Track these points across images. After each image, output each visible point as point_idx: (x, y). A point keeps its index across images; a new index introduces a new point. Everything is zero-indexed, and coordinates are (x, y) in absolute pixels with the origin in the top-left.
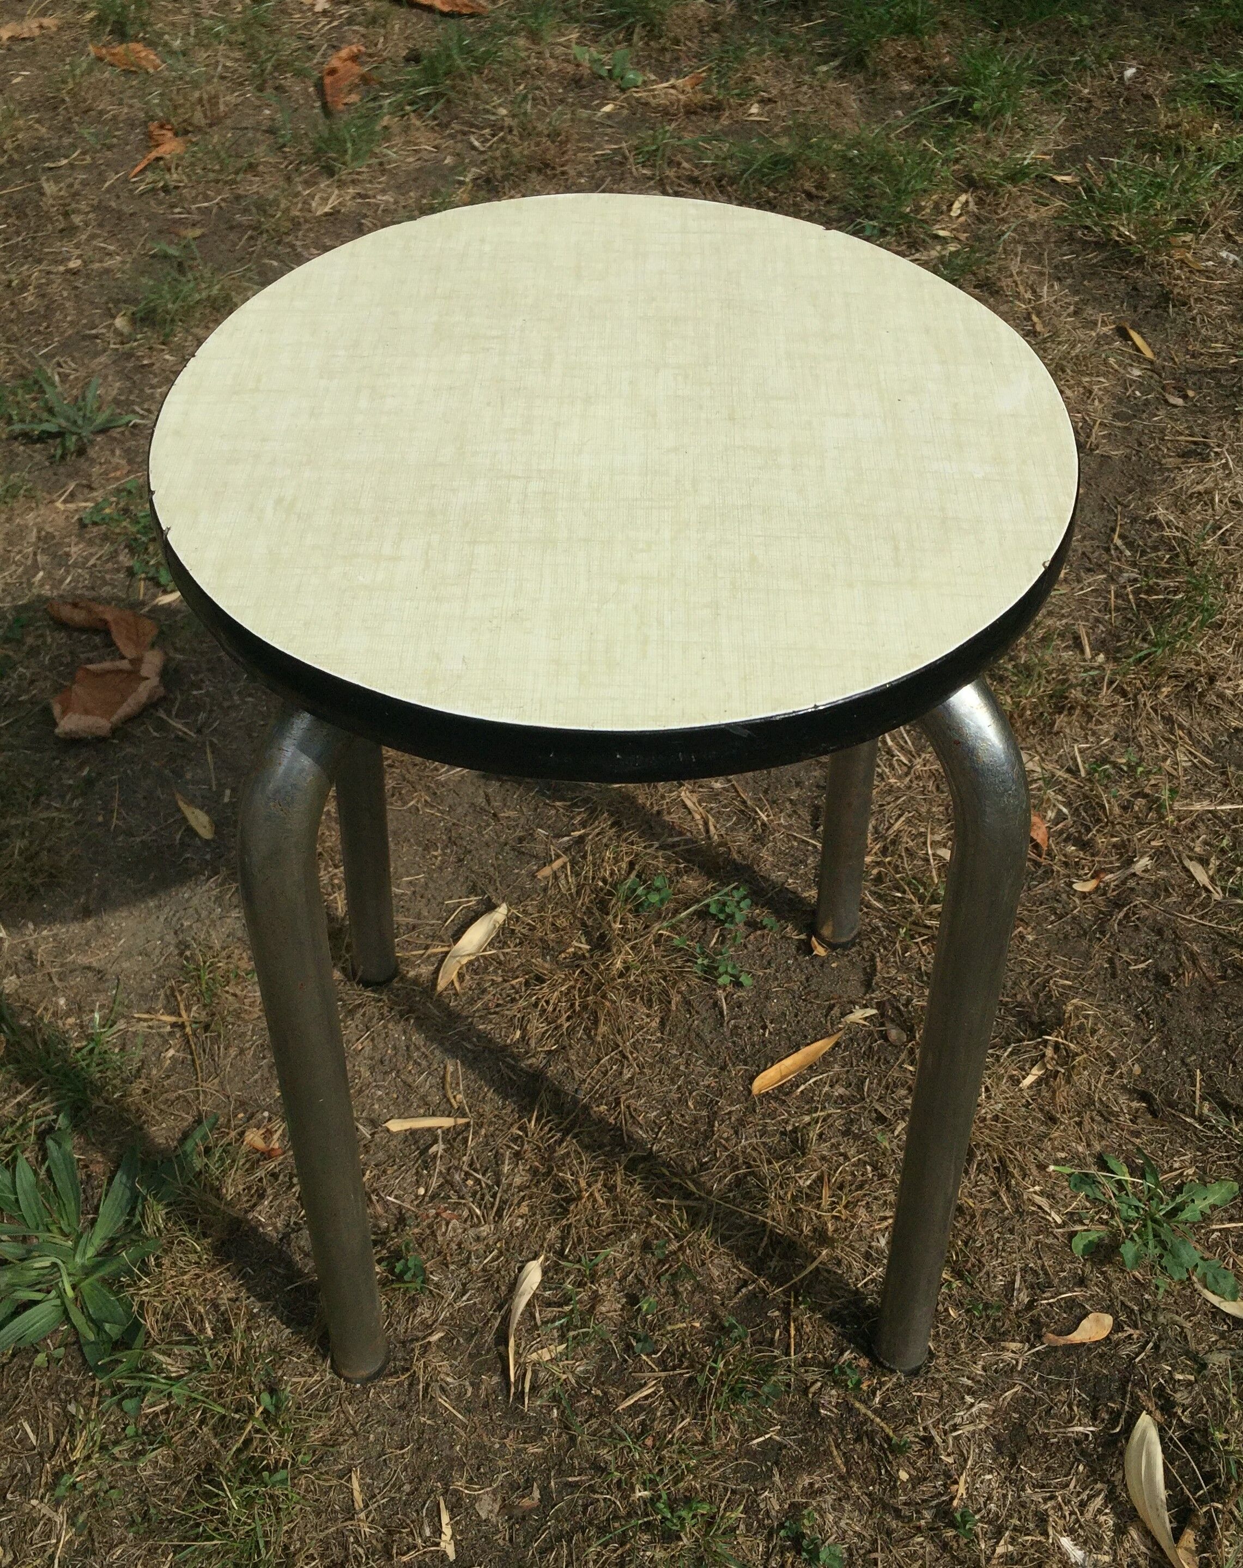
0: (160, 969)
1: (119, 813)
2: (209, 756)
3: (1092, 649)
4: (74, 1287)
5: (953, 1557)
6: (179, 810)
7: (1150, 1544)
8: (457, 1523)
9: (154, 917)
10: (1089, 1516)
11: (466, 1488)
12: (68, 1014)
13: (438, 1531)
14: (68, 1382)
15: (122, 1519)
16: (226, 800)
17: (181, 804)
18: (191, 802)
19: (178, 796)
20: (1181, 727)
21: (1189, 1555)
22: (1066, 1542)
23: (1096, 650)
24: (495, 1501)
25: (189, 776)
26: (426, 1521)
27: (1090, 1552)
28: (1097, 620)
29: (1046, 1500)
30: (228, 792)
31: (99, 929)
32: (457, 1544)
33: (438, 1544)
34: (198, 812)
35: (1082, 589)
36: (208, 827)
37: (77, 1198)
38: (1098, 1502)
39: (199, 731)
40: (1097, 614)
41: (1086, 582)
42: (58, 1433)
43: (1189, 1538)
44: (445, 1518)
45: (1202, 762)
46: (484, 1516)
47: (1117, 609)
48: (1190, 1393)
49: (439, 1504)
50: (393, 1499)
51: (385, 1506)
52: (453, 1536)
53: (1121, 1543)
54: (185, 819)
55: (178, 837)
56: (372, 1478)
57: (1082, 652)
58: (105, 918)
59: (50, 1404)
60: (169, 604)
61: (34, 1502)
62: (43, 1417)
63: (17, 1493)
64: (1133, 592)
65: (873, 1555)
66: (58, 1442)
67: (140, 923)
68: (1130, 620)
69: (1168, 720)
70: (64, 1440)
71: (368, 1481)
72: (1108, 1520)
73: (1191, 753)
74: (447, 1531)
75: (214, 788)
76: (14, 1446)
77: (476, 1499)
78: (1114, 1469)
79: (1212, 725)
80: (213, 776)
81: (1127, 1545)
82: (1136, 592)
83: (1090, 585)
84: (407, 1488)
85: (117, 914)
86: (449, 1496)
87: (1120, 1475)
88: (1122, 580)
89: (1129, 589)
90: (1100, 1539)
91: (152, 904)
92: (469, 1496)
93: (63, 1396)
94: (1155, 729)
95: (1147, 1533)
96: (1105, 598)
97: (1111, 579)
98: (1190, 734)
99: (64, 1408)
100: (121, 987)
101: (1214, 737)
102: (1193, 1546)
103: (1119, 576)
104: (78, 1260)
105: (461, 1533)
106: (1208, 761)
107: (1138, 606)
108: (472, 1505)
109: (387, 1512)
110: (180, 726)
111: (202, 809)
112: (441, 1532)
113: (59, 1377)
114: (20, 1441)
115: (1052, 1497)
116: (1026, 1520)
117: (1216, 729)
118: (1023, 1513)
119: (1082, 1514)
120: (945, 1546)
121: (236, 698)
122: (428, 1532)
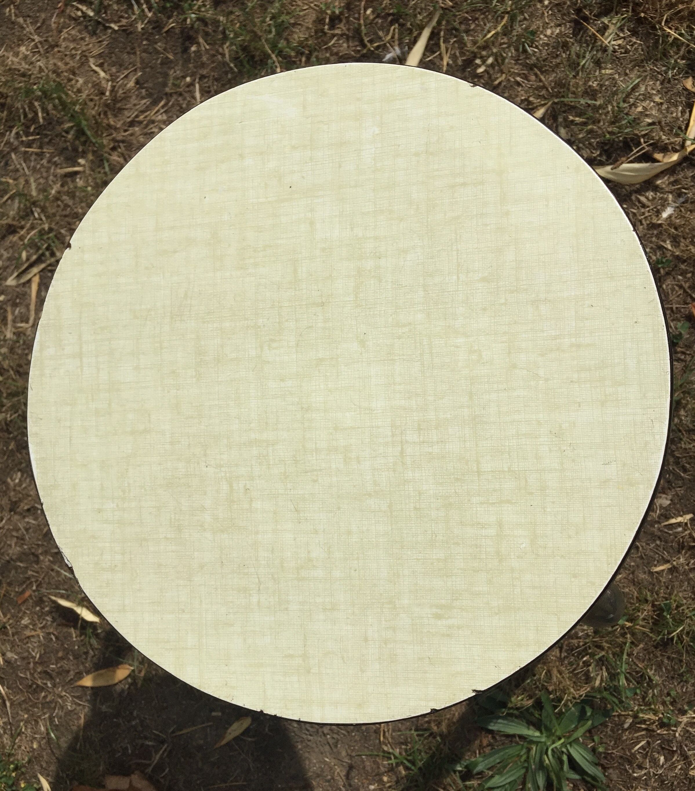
0: (348, 732)
1: (232, 782)
2: (184, 731)
3: (74, 166)
4: (560, 739)
5: (673, 270)
6: (228, 744)
7: (662, 175)
8: (674, 514)
9: (309, 743)
10: (649, 204)
11: (656, 512)
12: (380, 781)
13: (679, 524)
14: (612, 730)
15: (682, 687)
16: (220, 714)
17: (224, 742)
18: (222, 737)
19: (217, 746)
20: (137, 116)
21: (667, 156)
22: (665, 215)
23: (75, 164)
24: (661, 497)
25: (201, 742)
26: (675, 531)
27: (668, 204)
28: (49, 162)
29: (642, 224)
30: (214, 714)
31: (318, 776)
32: (685, 513)
33: (686, 524)
34: (229, 731)
35: (23, 169)
36: (241, 722)
37: (504, 749)
38: (642, 199)
39: (163, 742)
40: (44, 162)
41: (18, 166)
42: (640, 730)
43: (658, 156)
44: (673, 521)
45: (163, 107)
46: (668, 502)
47: (41, 147)
48: (583, 149)
49: (666, 525)
50: (664, 549)
51: (668, 552)
52: (681, 516)
53: (662, 189)
54: (236, 739)
55: (250, 739)
56: (654, 561)
57: (76, 173)
58: (310, 774)
59: (625, 738)
60: (50, 783)
61: (677, 735)
62: (632, 740)
63: (672, 745)
64: (27, 136)
65: (674, 308)
66: (644, 729)
67: (314, 752)
68: (50, 140)
69: (132, 124)
70: (643, 726)
71: (656, 563)
72: (650, 194)
73: (156, 113)
74: (679, 519)
75: (210, 724)
76: (648, 752)
77: (661, 507)
78: (624, 190)
79: (134, 97)
80: (200, 726)
81: (664, 186)
82: (27, 134)
83: (21, 164)
84: (658, 542)
85: (307, 767)
86: (661, 521)
87: (627, 187)
88: (16, 143)
89: (24, 139)
90: (661, 198)
91: (300, 747)
92: (660, 510)
93: (620, 732)
94: (138, 133)
95: (657, 176)
96: (31, 155)
97: (15, 150)
98: (143, 112)
99: (626, 730)
100: (359, 753)
101: (143, 98)
102: (662, 155)
103: (12, 144)
104: (543, 740)
105: (679, 512)
106: (162, 103)
107: (38, 134)
108: (664, 508)
109: (671, 551)
110: (158, 757)
111: (227, 729)
112: (680, 522)
113: (610, 736)
114: (644, 750)
115: (641, 221)
116: (653, 234)
117: (137, 96)
118: (648, 236)
119: (648, 207)
120: (668, 274)
121: (134, 723)
122: (680, 529)
